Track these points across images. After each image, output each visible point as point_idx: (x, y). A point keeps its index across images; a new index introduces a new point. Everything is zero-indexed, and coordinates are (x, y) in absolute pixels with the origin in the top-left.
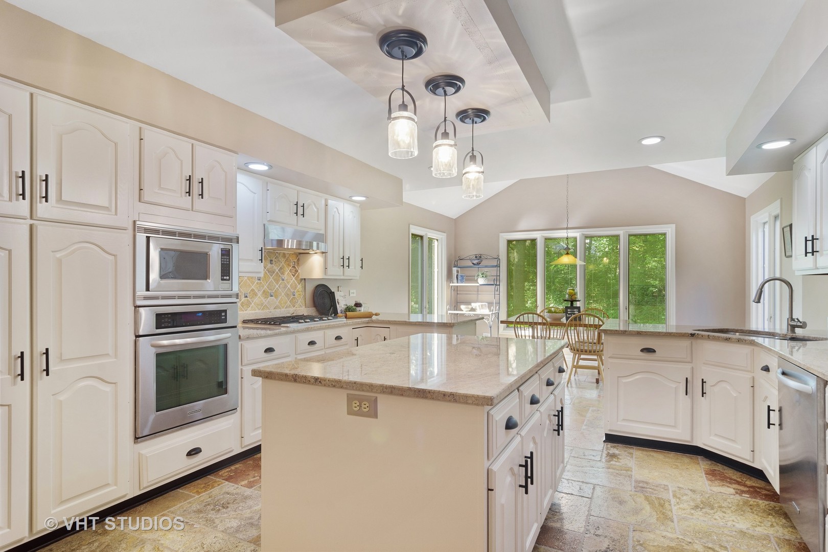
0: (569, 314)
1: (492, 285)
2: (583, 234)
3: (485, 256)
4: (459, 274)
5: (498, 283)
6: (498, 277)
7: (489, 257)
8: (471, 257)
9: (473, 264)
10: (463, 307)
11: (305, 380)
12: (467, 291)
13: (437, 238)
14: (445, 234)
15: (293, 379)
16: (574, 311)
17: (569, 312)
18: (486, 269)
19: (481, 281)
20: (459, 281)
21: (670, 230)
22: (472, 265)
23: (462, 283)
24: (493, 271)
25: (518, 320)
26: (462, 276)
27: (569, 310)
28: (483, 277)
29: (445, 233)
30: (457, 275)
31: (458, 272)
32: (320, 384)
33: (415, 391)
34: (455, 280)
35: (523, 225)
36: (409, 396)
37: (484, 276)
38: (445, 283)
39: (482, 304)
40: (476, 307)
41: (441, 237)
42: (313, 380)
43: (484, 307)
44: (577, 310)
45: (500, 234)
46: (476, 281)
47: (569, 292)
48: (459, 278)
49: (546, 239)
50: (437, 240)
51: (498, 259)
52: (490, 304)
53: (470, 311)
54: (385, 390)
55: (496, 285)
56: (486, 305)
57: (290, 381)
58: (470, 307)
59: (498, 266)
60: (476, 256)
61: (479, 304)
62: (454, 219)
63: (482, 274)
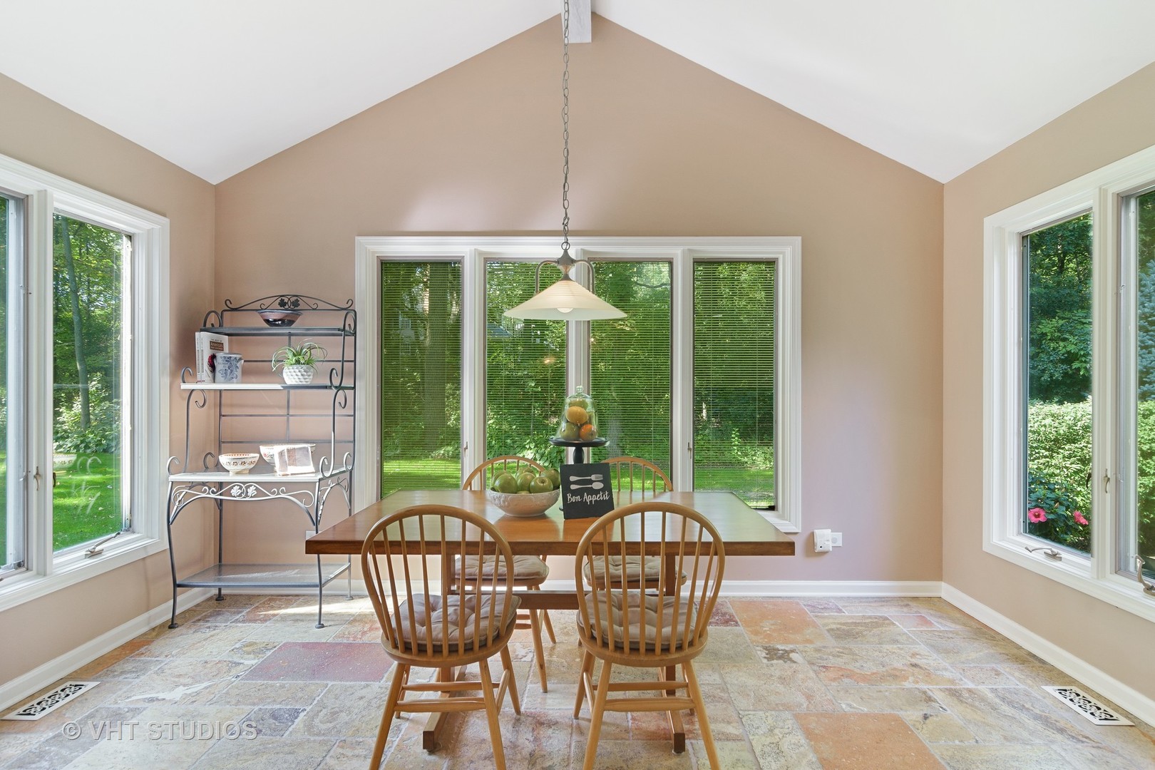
0: (574, 493)
1: (326, 387)
3: (311, 302)
4: (221, 355)
5: (348, 382)
6: (348, 363)
7: (322, 305)
8: (266, 301)
9: (267, 321)
10: (226, 459)
12: (253, 406)
13: (131, 230)
14: (166, 221)
16: (591, 482)
17: (573, 487)
18: (308, 341)
19: (292, 375)
20: (218, 375)
21: (788, 250)
22: (266, 326)
23: (230, 381)
24: (333, 348)
25: (380, 537)
27: (573, 478)
28: (298, 362)
29: (164, 215)
30: (213, 357)
31: (216, 346)
34: (204, 372)
35: (422, 217)
37: (301, 359)
38: (163, 381)
39: (291, 446)
40: (272, 456)
41: (147, 225)
43: (298, 456)
44: (600, 477)
45: (358, 239)
46: (278, 376)
47: (571, 414)
48: (220, 365)
49: (486, 260)
50: (130, 237)
51: (349, 310)
52: (320, 448)
53: (251, 472)
55: (339, 388)
56: (304, 449)
58: (254, 457)
59: (349, 332)
60: (282, 300)
61: (285, 447)
62: (217, 187)
63: (294, 355)
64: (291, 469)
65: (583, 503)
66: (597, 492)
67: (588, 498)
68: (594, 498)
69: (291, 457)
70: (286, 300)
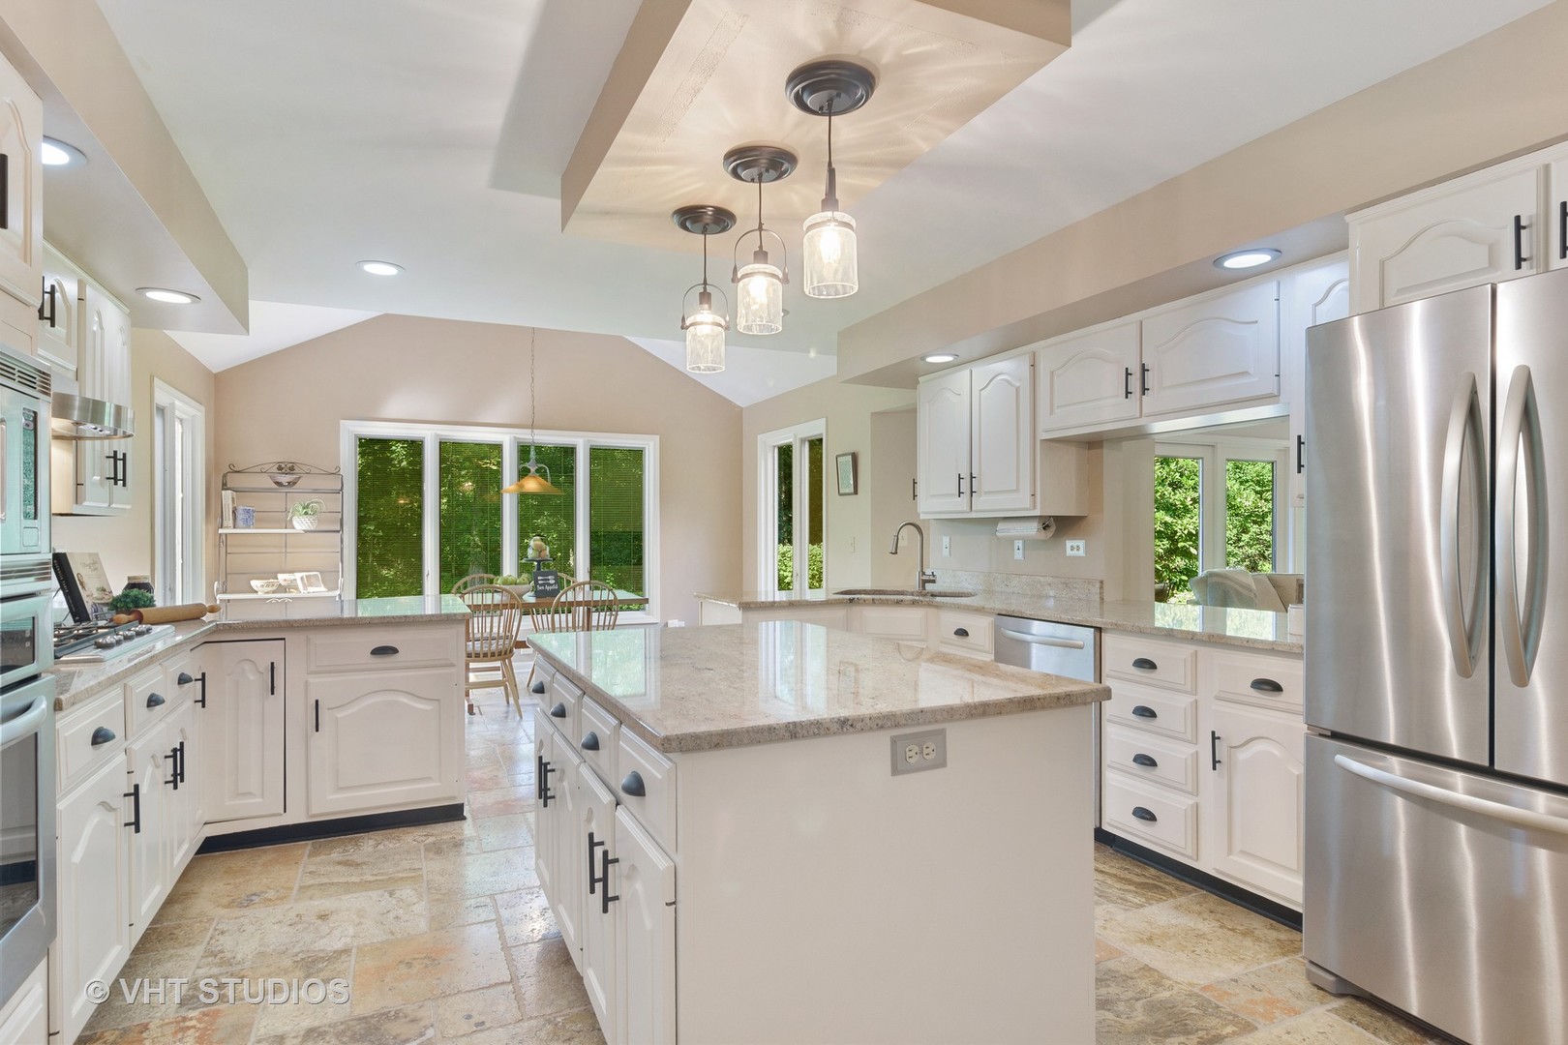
0: (541, 585)
2: (515, 438)
3: (304, 468)
4: (240, 509)
5: (339, 528)
6: (338, 514)
7: (313, 471)
8: (266, 467)
9: (277, 483)
10: (255, 584)
11: (818, 728)
12: (254, 546)
13: (184, 416)
15: (787, 735)
16: (549, 580)
17: (540, 582)
18: (315, 497)
19: (301, 524)
20: (240, 522)
21: (652, 444)
22: (276, 486)
23: (248, 527)
24: (329, 503)
26: (248, 511)
27: (539, 578)
28: (306, 513)
30: (234, 511)
31: (235, 500)
32: (851, 729)
33: (1019, 702)
34: (229, 521)
35: (395, 406)
36: (1010, 712)
37: (309, 511)
38: (202, 527)
39: (307, 573)
40: (292, 581)
42: (836, 726)
43: (313, 580)
44: (553, 577)
45: (342, 421)
46: (289, 524)
48: (241, 516)
49: (442, 443)
50: (181, 421)
51: (336, 473)
53: (274, 592)
54: (974, 711)
55: (334, 532)
56: (317, 575)
57: (782, 739)
58: (275, 582)
59: (339, 491)
60: (280, 466)
61: (304, 574)
62: (215, 374)
63: (304, 508)
64: (311, 589)
65: (545, 590)
66: (552, 585)
67: (547, 588)
68: (551, 588)
69: (309, 582)
70: (283, 466)
